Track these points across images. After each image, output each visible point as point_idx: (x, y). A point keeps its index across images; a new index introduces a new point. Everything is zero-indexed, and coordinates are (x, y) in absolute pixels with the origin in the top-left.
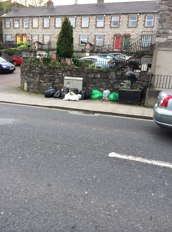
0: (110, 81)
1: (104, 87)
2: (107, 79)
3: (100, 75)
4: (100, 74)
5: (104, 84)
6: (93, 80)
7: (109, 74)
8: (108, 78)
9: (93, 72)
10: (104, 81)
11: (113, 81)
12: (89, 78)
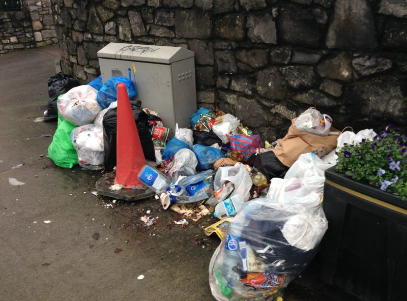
1: (297, 98)
2: (317, 50)
3: (272, 25)
5: (295, 84)
6: (243, 53)
7: (331, 10)
9: (242, 10)
10: (295, 64)
11: (356, 64)
12: (225, 46)
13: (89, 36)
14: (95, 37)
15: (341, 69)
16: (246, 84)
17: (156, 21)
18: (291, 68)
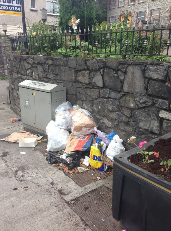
0: (128, 98)
1: (112, 115)
2: (120, 92)
3: (101, 77)
4: (102, 75)
5: (110, 108)
6: (88, 90)
7: (125, 73)
8: (122, 87)
9: (88, 69)
10: (110, 98)
11: (136, 101)
12: (81, 86)
13: (20, 75)
14: (22, 76)
15: (130, 103)
16: (90, 106)
17: (50, 71)
18: (108, 100)
